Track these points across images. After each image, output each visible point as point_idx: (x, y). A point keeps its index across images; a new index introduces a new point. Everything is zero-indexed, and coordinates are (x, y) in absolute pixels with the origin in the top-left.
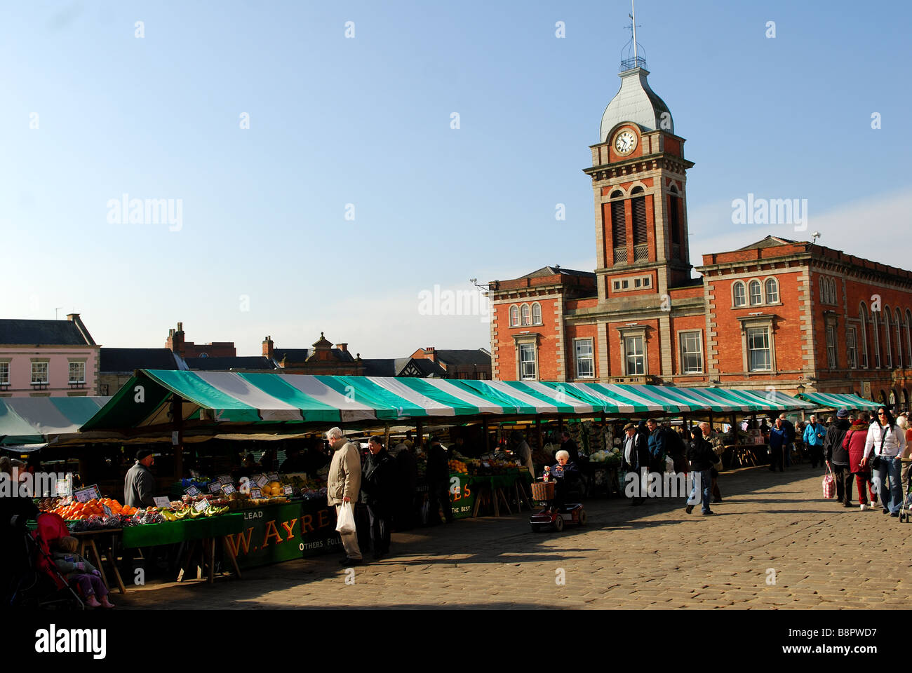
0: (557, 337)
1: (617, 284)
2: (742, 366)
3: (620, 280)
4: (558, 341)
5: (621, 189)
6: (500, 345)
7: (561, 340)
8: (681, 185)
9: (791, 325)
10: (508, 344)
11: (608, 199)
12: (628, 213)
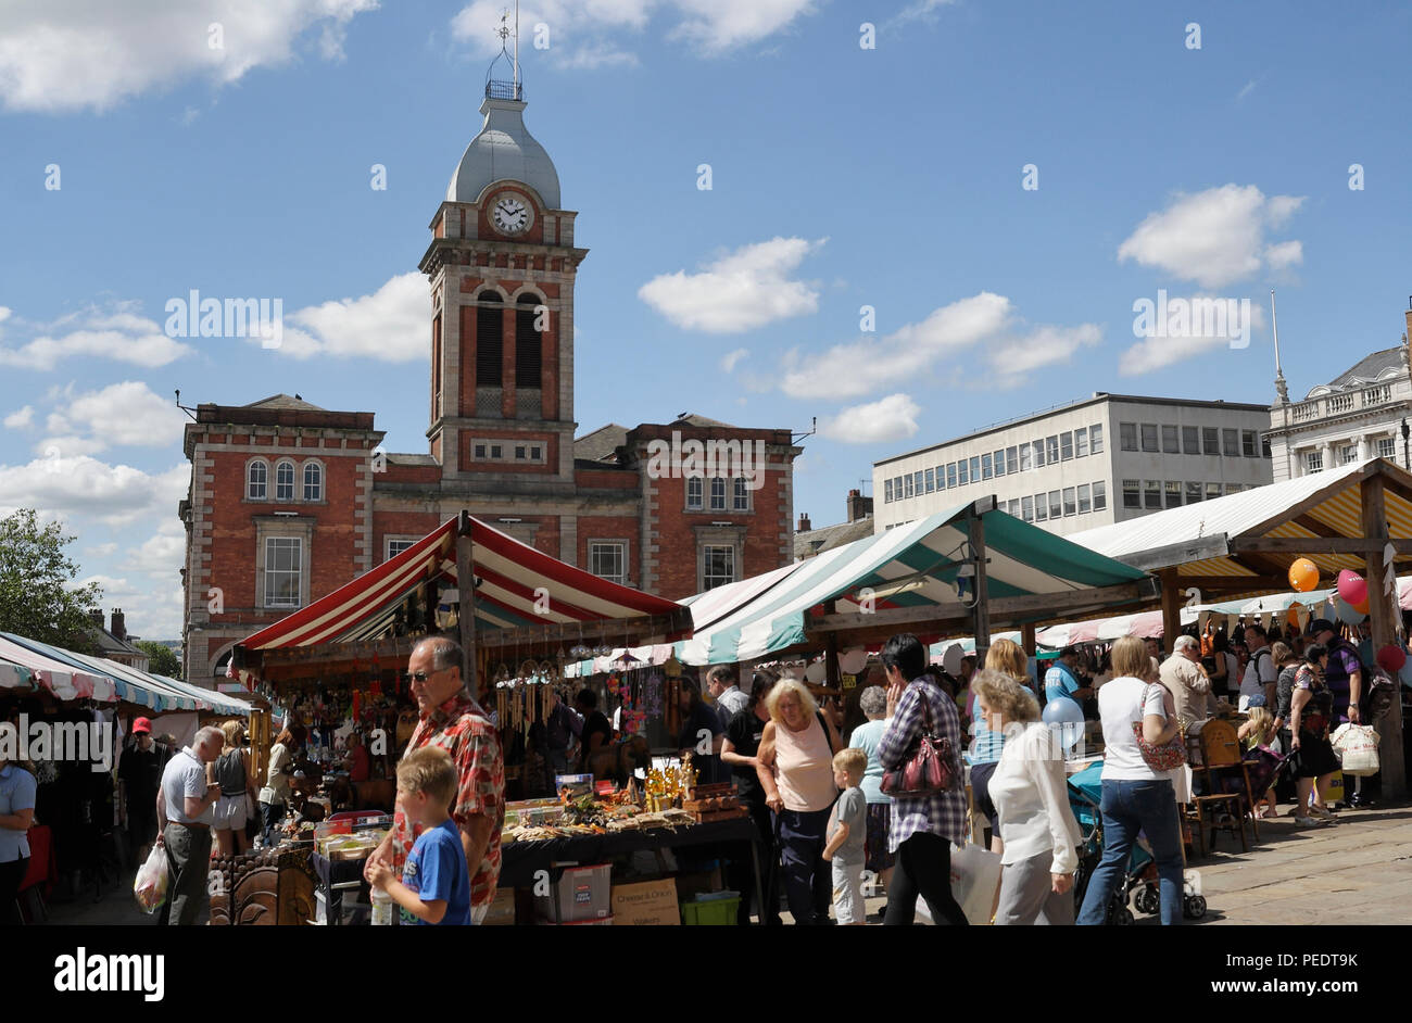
0: (358, 529)
1: (480, 451)
3: (489, 444)
4: (360, 537)
6: (215, 534)
7: (368, 537)
10: (238, 534)
11: (473, 300)
12: (510, 332)
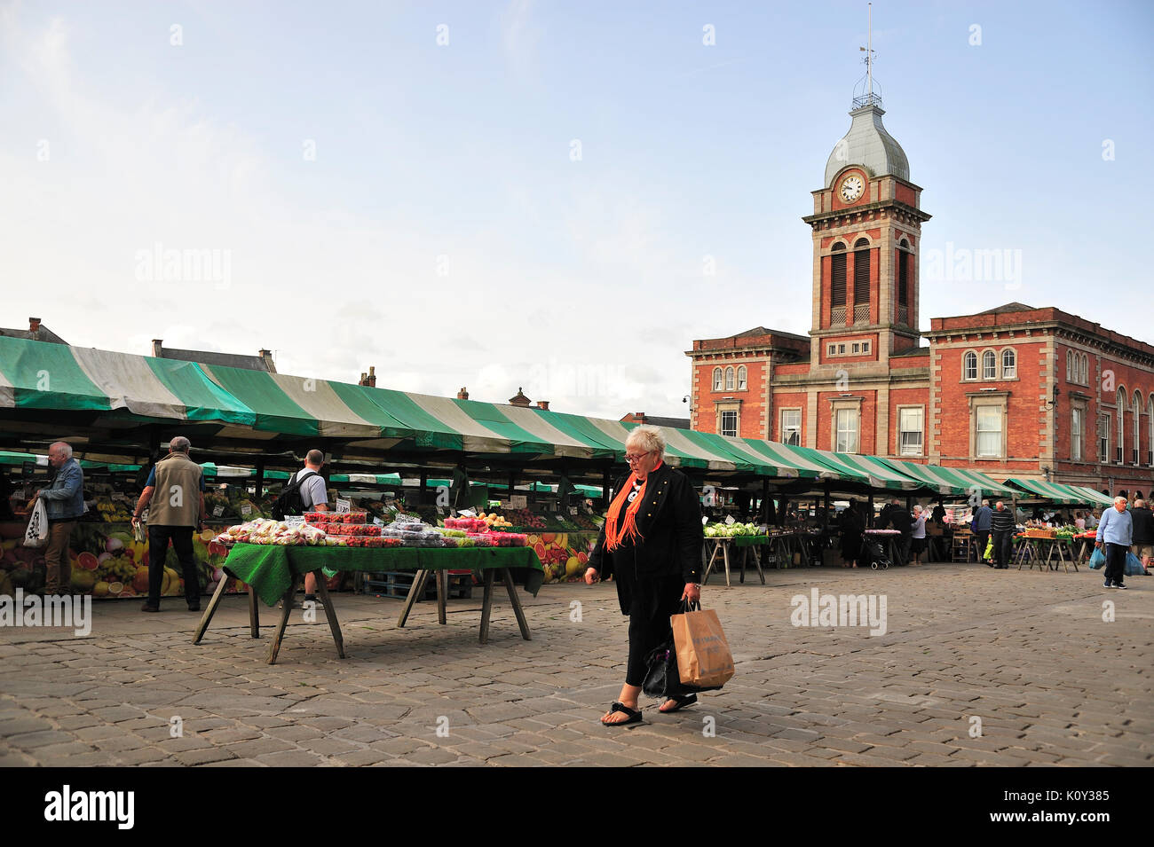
0: (762, 405)
1: (833, 348)
2: (968, 450)
3: (837, 344)
5: (844, 241)
6: (700, 411)
7: (767, 409)
8: (914, 239)
9: (1029, 405)
10: (710, 410)
11: (828, 251)
12: (850, 268)
